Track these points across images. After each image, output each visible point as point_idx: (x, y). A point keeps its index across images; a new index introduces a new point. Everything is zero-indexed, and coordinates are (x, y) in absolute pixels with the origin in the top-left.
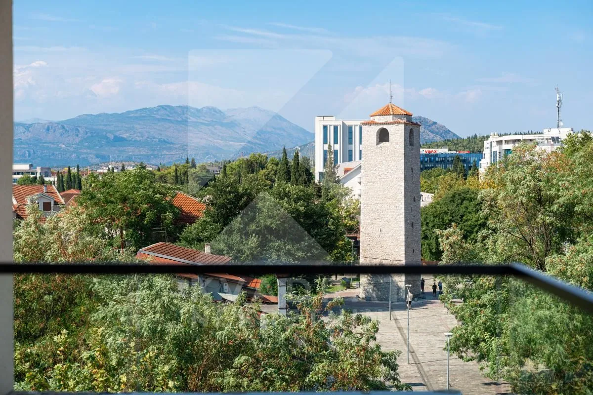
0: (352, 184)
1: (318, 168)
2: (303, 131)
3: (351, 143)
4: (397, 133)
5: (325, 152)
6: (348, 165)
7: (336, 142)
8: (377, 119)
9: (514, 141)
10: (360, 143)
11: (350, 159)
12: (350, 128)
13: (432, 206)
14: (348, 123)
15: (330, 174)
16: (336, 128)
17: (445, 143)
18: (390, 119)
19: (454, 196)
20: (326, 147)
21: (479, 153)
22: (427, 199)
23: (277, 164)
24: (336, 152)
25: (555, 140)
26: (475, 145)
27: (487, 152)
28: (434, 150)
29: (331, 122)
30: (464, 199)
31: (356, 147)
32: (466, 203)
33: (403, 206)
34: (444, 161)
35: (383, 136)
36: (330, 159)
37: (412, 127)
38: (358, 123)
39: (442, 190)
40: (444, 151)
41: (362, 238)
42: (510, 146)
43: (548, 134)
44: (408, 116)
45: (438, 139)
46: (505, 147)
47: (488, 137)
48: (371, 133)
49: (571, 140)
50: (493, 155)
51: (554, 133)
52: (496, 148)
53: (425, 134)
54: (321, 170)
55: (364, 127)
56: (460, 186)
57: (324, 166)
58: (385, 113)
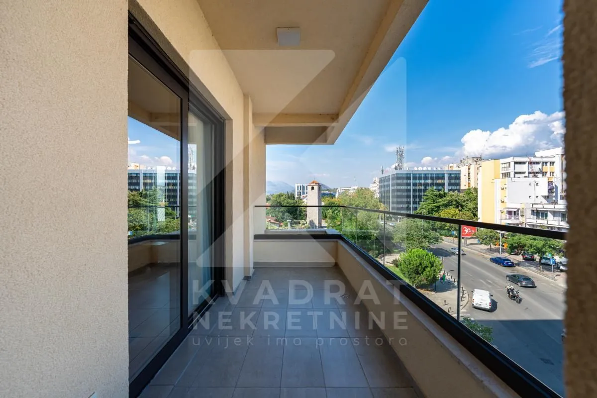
0: (305, 200)
1: (296, 196)
2: (293, 187)
3: (304, 190)
4: (316, 187)
6: (304, 195)
7: (301, 189)
8: (311, 184)
9: (344, 190)
10: (307, 189)
12: (304, 186)
13: (324, 205)
15: (299, 198)
16: (301, 187)
17: (328, 190)
18: (314, 184)
19: (330, 203)
20: (298, 191)
21: (336, 193)
22: (323, 203)
23: (286, 195)
24: (301, 192)
25: (354, 189)
26: (335, 190)
27: (337, 192)
28: (324, 192)
29: (299, 185)
30: (332, 204)
31: (306, 191)
33: (317, 205)
34: (327, 194)
35: (313, 188)
36: (299, 194)
37: (320, 186)
38: (306, 185)
39: (327, 201)
40: (327, 192)
41: (308, 213)
43: (353, 188)
44: (319, 184)
45: (326, 189)
46: (342, 191)
47: (338, 189)
48: (309, 188)
49: (358, 189)
50: (339, 193)
51: (354, 187)
52: (340, 191)
53: (323, 188)
55: (308, 187)
56: (331, 200)
58: (313, 183)
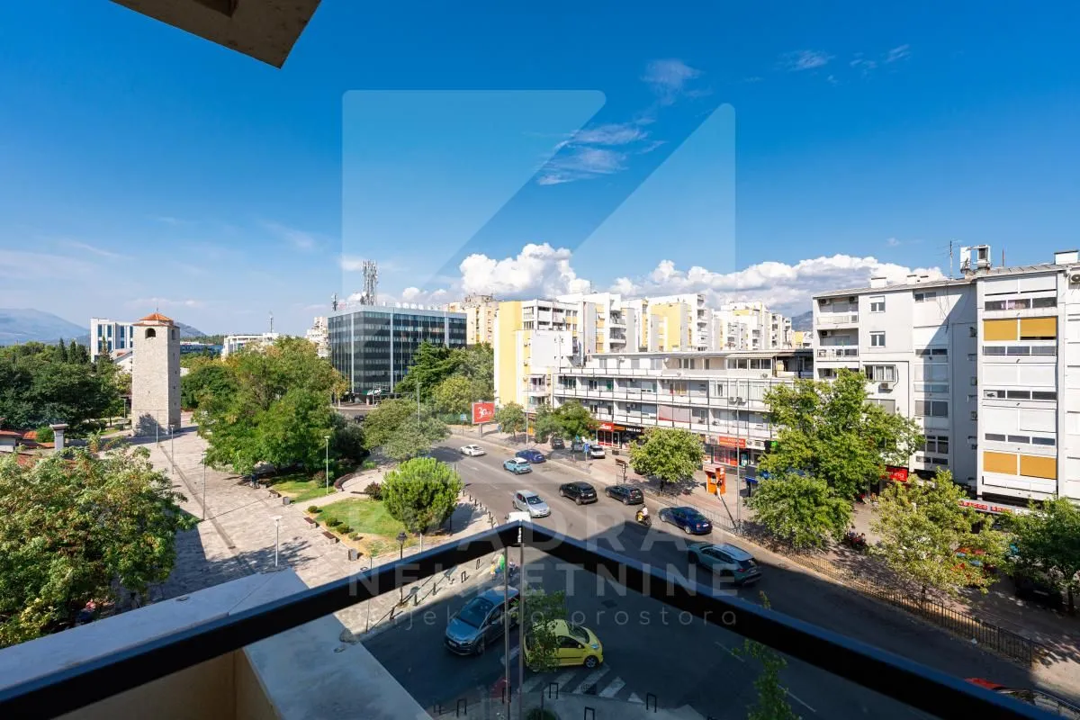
0: (125, 364)
1: (94, 352)
2: (81, 328)
3: (123, 336)
4: (162, 332)
5: (100, 343)
6: (120, 351)
7: (109, 335)
8: (146, 322)
9: (244, 339)
10: (131, 336)
11: (123, 347)
12: (122, 328)
13: (188, 376)
14: (120, 324)
15: (105, 358)
16: (109, 327)
17: (197, 339)
18: (157, 323)
19: (205, 370)
20: (101, 339)
21: (221, 345)
22: (184, 372)
23: (54, 349)
24: (110, 343)
25: (270, 339)
26: (219, 341)
27: (226, 344)
28: (188, 343)
29: (105, 323)
30: (211, 372)
31: (127, 339)
32: (213, 374)
33: (167, 377)
34: (197, 349)
35: (151, 333)
36: (104, 347)
37: (174, 331)
38: (130, 324)
39: (196, 367)
40: (197, 343)
41: (134, 398)
42: (242, 342)
43: (265, 336)
44: (171, 322)
45: (192, 336)
46: (238, 342)
47: (226, 337)
48: (140, 332)
49: (280, 340)
50: (231, 346)
51: (269, 335)
52: (232, 342)
53: (183, 333)
54: (97, 354)
55: (134, 328)
56: (208, 363)
57: (100, 350)
58: (153, 318)
